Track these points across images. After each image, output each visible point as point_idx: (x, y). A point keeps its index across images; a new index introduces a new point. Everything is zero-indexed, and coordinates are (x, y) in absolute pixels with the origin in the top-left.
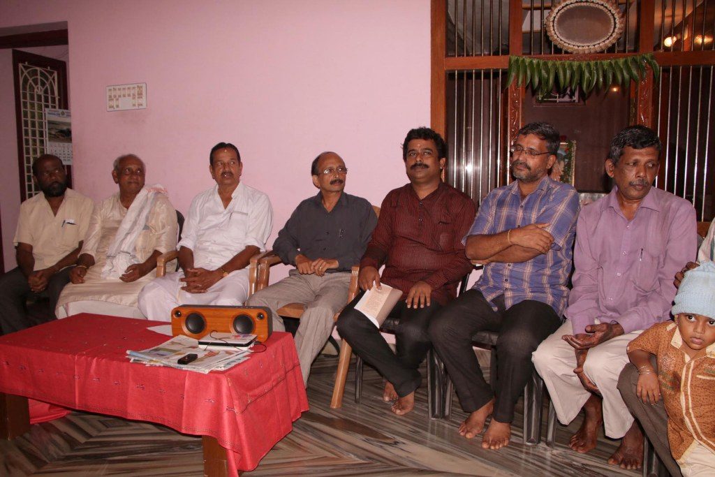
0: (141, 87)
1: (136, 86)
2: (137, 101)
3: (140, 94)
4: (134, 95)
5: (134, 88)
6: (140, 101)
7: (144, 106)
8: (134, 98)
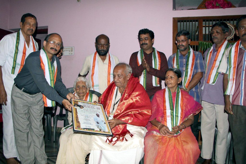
0: (72, 48)
1: (71, 47)
2: (71, 53)
3: (72, 50)
4: (70, 50)
5: (70, 48)
6: (72, 53)
7: (73, 54)
8: (70, 52)
